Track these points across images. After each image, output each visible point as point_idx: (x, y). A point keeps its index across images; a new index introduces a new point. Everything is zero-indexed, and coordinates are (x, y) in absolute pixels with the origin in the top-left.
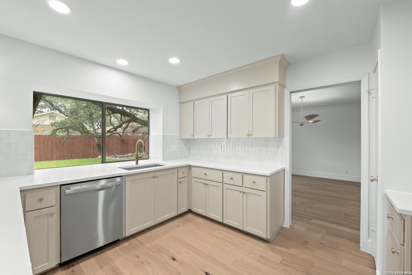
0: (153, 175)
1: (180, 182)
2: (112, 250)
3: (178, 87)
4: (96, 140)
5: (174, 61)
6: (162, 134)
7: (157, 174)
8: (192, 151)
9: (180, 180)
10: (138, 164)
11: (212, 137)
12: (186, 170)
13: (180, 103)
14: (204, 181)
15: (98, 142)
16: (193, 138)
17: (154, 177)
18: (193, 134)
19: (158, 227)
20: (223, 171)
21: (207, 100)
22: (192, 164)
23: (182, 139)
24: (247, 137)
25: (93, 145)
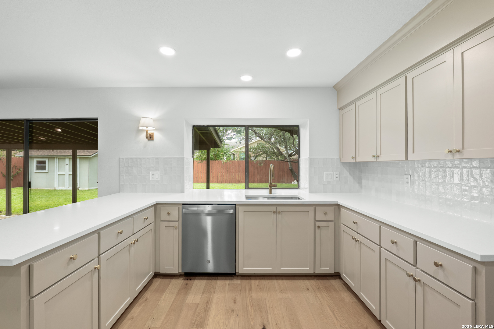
0: (274, 209)
1: (319, 227)
2: (223, 281)
3: (334, 87)
4: (289, 165)
5: (294, 53)
6: (308, 157)
7: (279, 209)
8: (364, 182)
9: (318, 224)
10: (272, 193)
11: (380, 159)
12: (330, 210)
13: (340, 109)
14: (355, 235)
15: (291, 167)
16: (354, 161)
17: (274, 212)
18: (354, 156)
19: (282, 279)
20: (381, 224)
21: (373, 95)
22: (341, 202)
23: (344, 164)
24: (450, 156)
25: (287, 170)
